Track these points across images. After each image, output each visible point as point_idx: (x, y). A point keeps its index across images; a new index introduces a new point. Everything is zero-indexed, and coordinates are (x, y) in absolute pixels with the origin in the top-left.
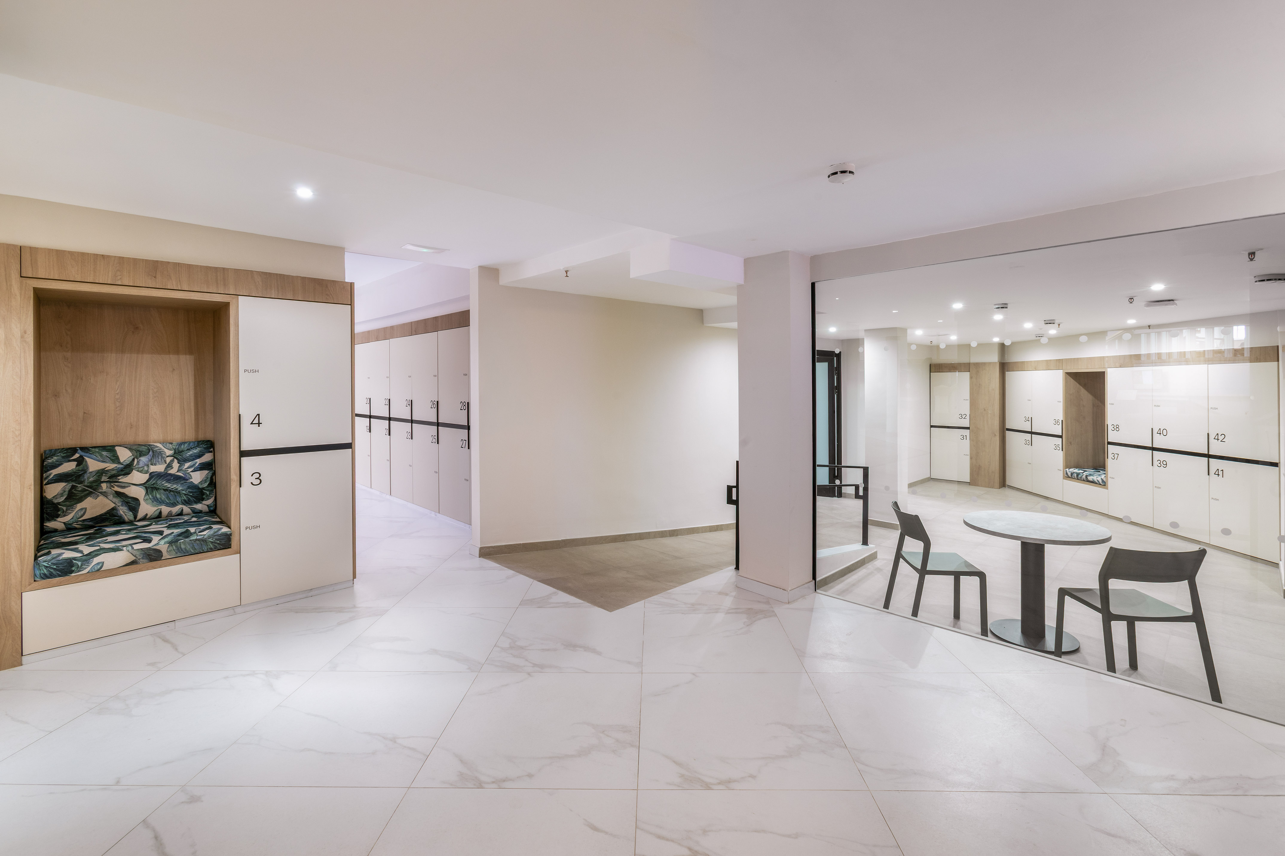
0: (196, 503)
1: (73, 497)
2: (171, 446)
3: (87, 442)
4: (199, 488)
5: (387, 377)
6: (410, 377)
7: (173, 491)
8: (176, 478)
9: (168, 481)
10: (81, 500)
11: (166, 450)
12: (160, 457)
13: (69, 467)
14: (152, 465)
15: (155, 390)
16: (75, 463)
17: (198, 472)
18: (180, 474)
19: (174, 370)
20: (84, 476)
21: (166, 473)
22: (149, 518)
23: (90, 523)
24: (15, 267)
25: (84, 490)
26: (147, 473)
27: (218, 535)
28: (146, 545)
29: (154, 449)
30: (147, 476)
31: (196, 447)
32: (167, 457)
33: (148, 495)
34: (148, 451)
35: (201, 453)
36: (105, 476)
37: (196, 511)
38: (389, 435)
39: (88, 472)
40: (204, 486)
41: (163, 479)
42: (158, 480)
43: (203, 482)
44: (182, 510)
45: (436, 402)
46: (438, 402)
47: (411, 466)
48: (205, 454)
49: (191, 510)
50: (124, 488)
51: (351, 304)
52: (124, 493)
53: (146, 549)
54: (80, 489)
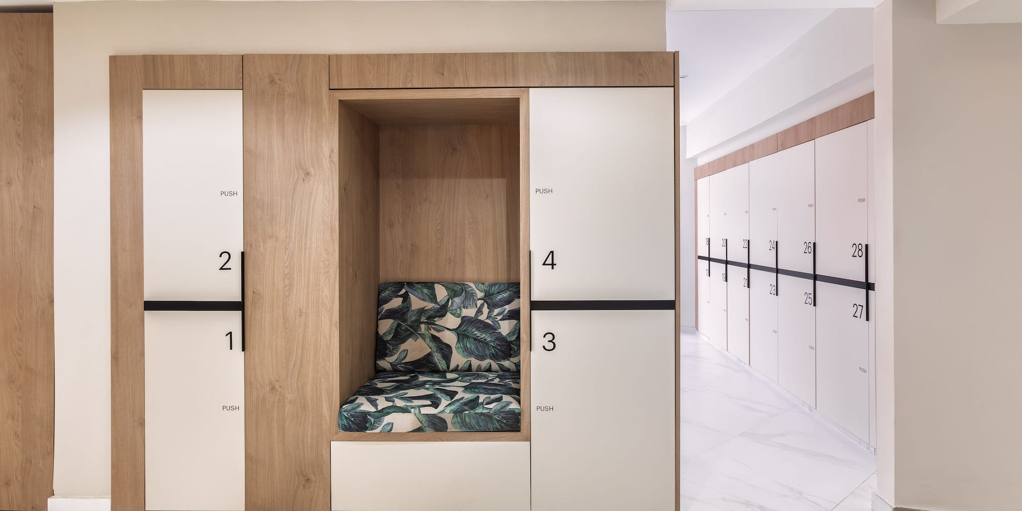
0: (504, 359)
1: (400, 336)
2: (482, 286)
3: (414, 277)
4: (506, 341)
5: (746, 212)
6: (775, 209)
7: (482, 342)
8: (485, 327)
9: (478, 329)
10: (404, 341)
11: (478, 292)
12: (472, 299)
13: (396, 303)
14: (464, 308)
15: (471, 221)
16: (401, 299)
17: (507, 322)
18: (488, 321)
19: (487, 196)
20: (407, 315)
21: (477, 319)
22: (460, 370)
23: (411, 367)
24: (325, 78)
25: (407, 330)
26: (459, 317)
27: (504, 412)
28: (431, 411)
29: (467, 290)
30: (459, 321)
31: (506, 290)
32: (478, 299)
33: (460, 343)
34: (461, 291)
35: (510, 298)
36: (424, 316)
37: (504, 369)
38: (749, 287)
39: (411, 310)
40: (513, 340)
41: (473, 326)
42: (468, 326)
43: (511, 334)
44: (491, 365)
45: (812, 244)
46: (814, 244)
47: (775, 332)
48: (514, 300)
49: (499, 366)
50: (439, 332)
51: (675, 86)
52: (439, 338)
53: (432, 416)
54: (403, 328)
